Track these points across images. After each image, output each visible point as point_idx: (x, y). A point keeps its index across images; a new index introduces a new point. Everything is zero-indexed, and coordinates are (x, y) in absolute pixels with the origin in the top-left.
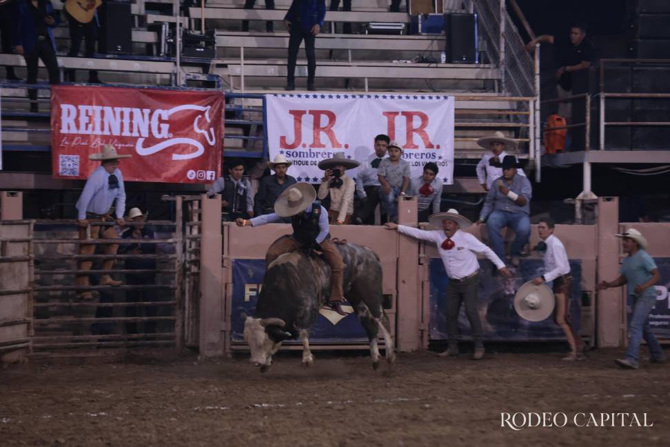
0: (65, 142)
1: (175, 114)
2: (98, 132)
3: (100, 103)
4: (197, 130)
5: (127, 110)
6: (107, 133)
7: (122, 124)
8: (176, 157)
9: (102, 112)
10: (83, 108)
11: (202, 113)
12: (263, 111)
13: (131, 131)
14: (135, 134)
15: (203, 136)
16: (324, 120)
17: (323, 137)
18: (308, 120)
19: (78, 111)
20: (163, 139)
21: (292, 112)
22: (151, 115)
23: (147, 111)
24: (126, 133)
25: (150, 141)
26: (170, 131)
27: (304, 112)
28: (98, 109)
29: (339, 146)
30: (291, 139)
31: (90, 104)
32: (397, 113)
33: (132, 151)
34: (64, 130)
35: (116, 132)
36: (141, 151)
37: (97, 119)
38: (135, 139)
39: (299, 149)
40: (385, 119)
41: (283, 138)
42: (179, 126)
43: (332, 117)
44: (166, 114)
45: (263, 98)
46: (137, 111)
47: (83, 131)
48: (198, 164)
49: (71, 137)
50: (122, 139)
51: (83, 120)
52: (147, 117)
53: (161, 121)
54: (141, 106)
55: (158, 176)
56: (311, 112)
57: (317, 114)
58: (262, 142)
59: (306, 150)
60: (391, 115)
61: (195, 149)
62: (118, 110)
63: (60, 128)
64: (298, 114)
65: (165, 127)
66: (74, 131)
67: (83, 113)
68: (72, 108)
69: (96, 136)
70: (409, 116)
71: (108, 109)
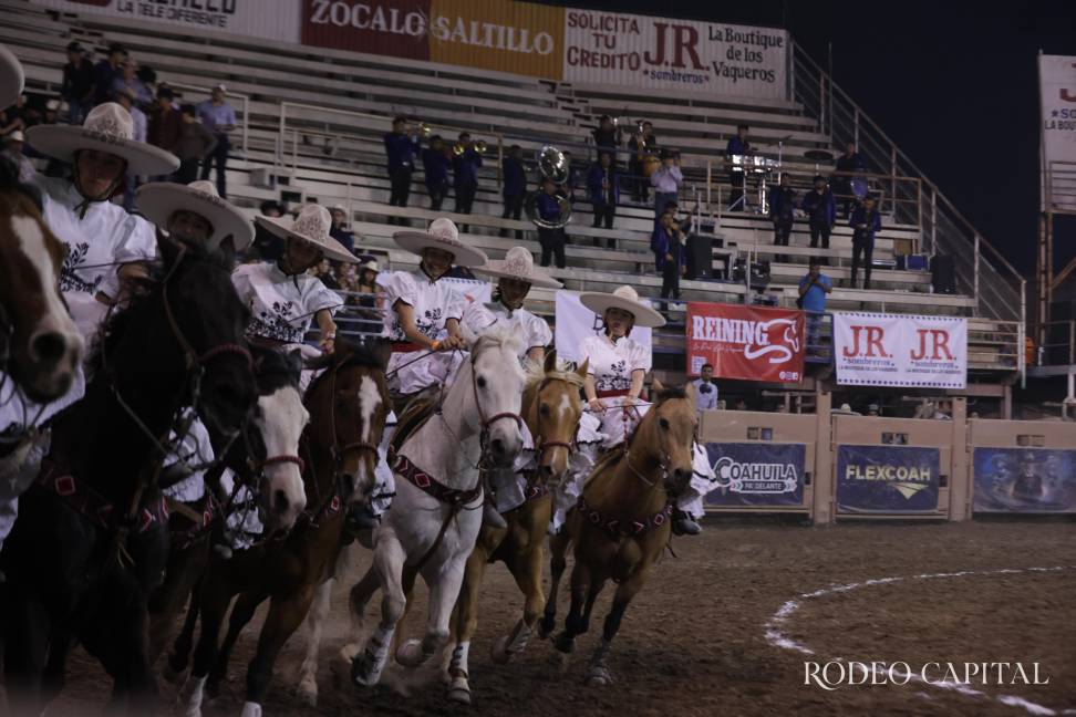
0: (696, 347)
1: (771, 326)
2: (719, 339)
3: (721, 317)
4: (786, 339)
5: (738, 322)
6: (724, 340)
7: (735, 333)
8: (772, 361)
9: (722, 323)
10: (708, 319)
11: (790, 326)
12: (831, 326)
13: (741, 338)
14: (744, 341)
15: (790, 344)
16: (875, 335)
17: (875, 348)
18: (864, 334)
19: (705, 322)
20: (763, 346)
21: (853, 328)
22: (755, 326)
23: (752, 323)
24: (738, 341)
25: (755, 347)
26: (769, 339)
27: (860, 328)
28: (719, 320)
29: (886, 356)
30: (851, 350)
31: (714, 316)
32: (926, 331)
33: (742, 354)
34: (696, 337)
35: (731, 340)
36: (749, 356)
37: (718, 329)
38: (743, 346)
39: (858, 357)
40: (918, 336)
41: (845, 349)
42: (775, 336)
43: (881, 332)
44: (765, 326)
45: (832, 316)
46: (745, 323)
47: (708, 338)
48: (787, 367)
49: (700, 342)
50: (735, 345)
51: (709, 329)
52: (752, 327)
53: (762, 332)
54: (749, 319)
55: (760, 375)
56: (867, 328)
57: (870, 330)
58: (828, 351)
59: (863, 358)
60: (923, 332)
61: (785, 355)
62: (732, 321)
63: (692, 335)
64: (856, 329)
65: (765, 336)
66: (702, 338)
67: (708, 324)
68: (700, 318)
69: (717, 342)
70: (935, 333)
71: (725, 321)
